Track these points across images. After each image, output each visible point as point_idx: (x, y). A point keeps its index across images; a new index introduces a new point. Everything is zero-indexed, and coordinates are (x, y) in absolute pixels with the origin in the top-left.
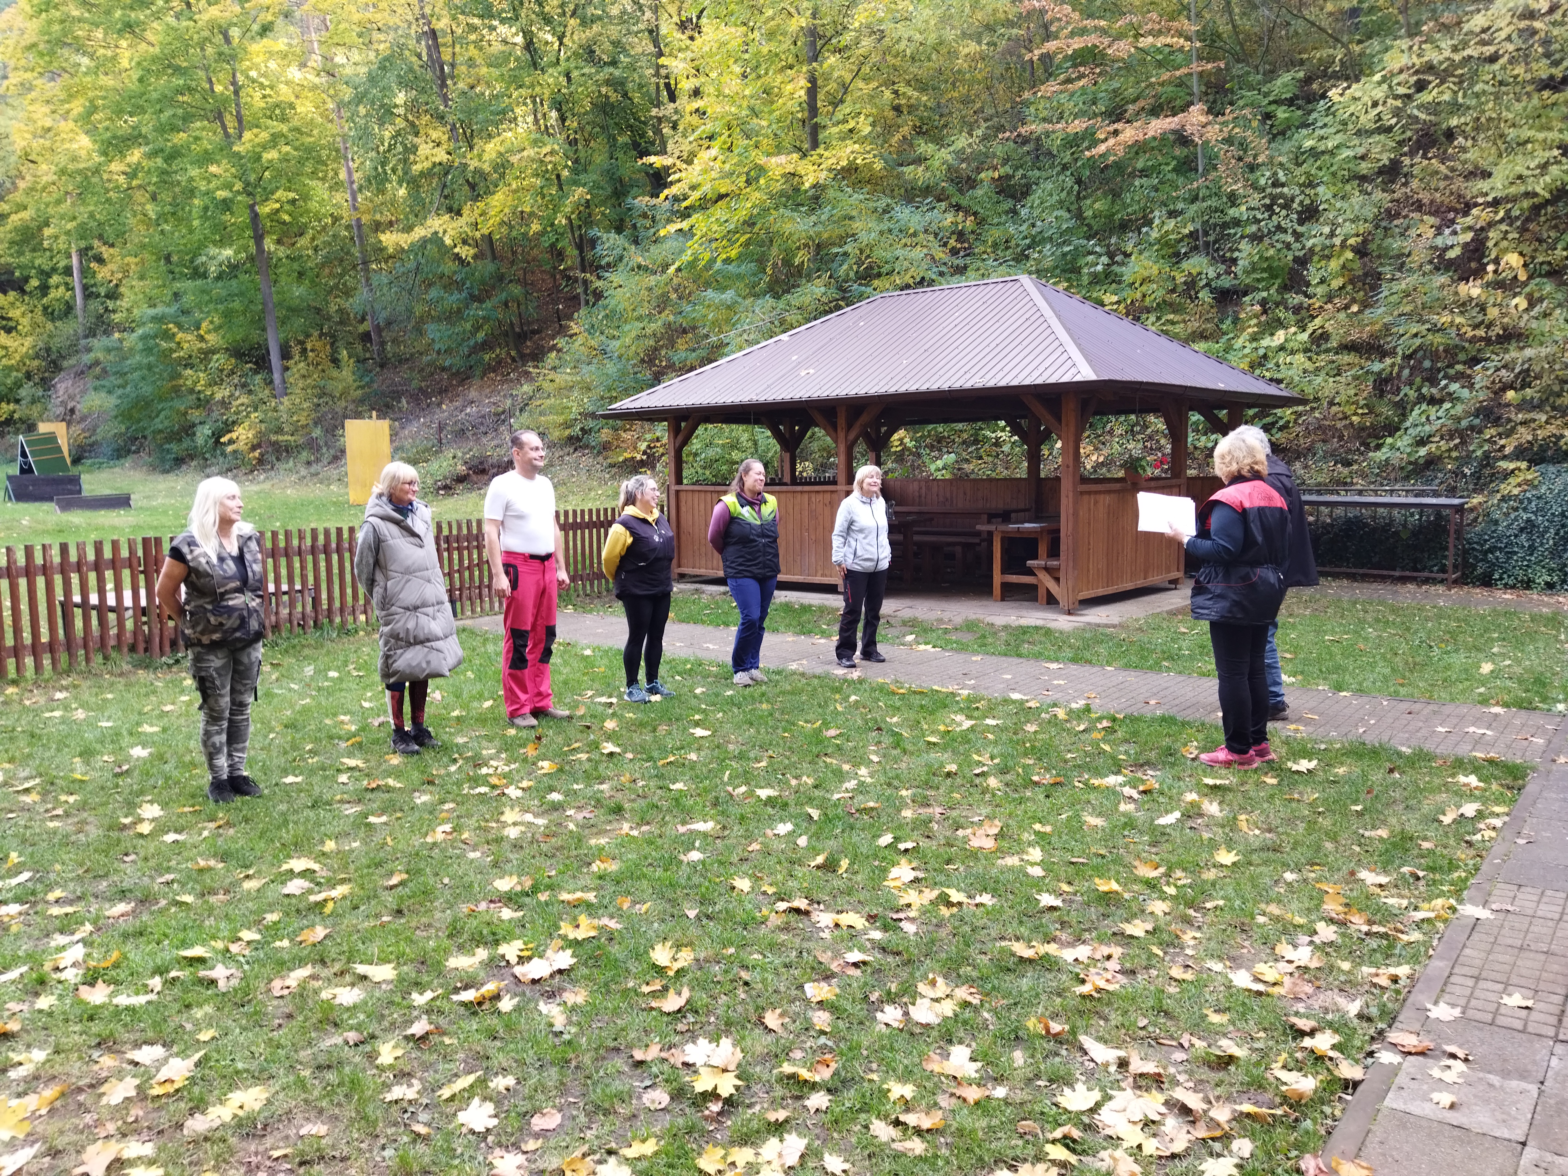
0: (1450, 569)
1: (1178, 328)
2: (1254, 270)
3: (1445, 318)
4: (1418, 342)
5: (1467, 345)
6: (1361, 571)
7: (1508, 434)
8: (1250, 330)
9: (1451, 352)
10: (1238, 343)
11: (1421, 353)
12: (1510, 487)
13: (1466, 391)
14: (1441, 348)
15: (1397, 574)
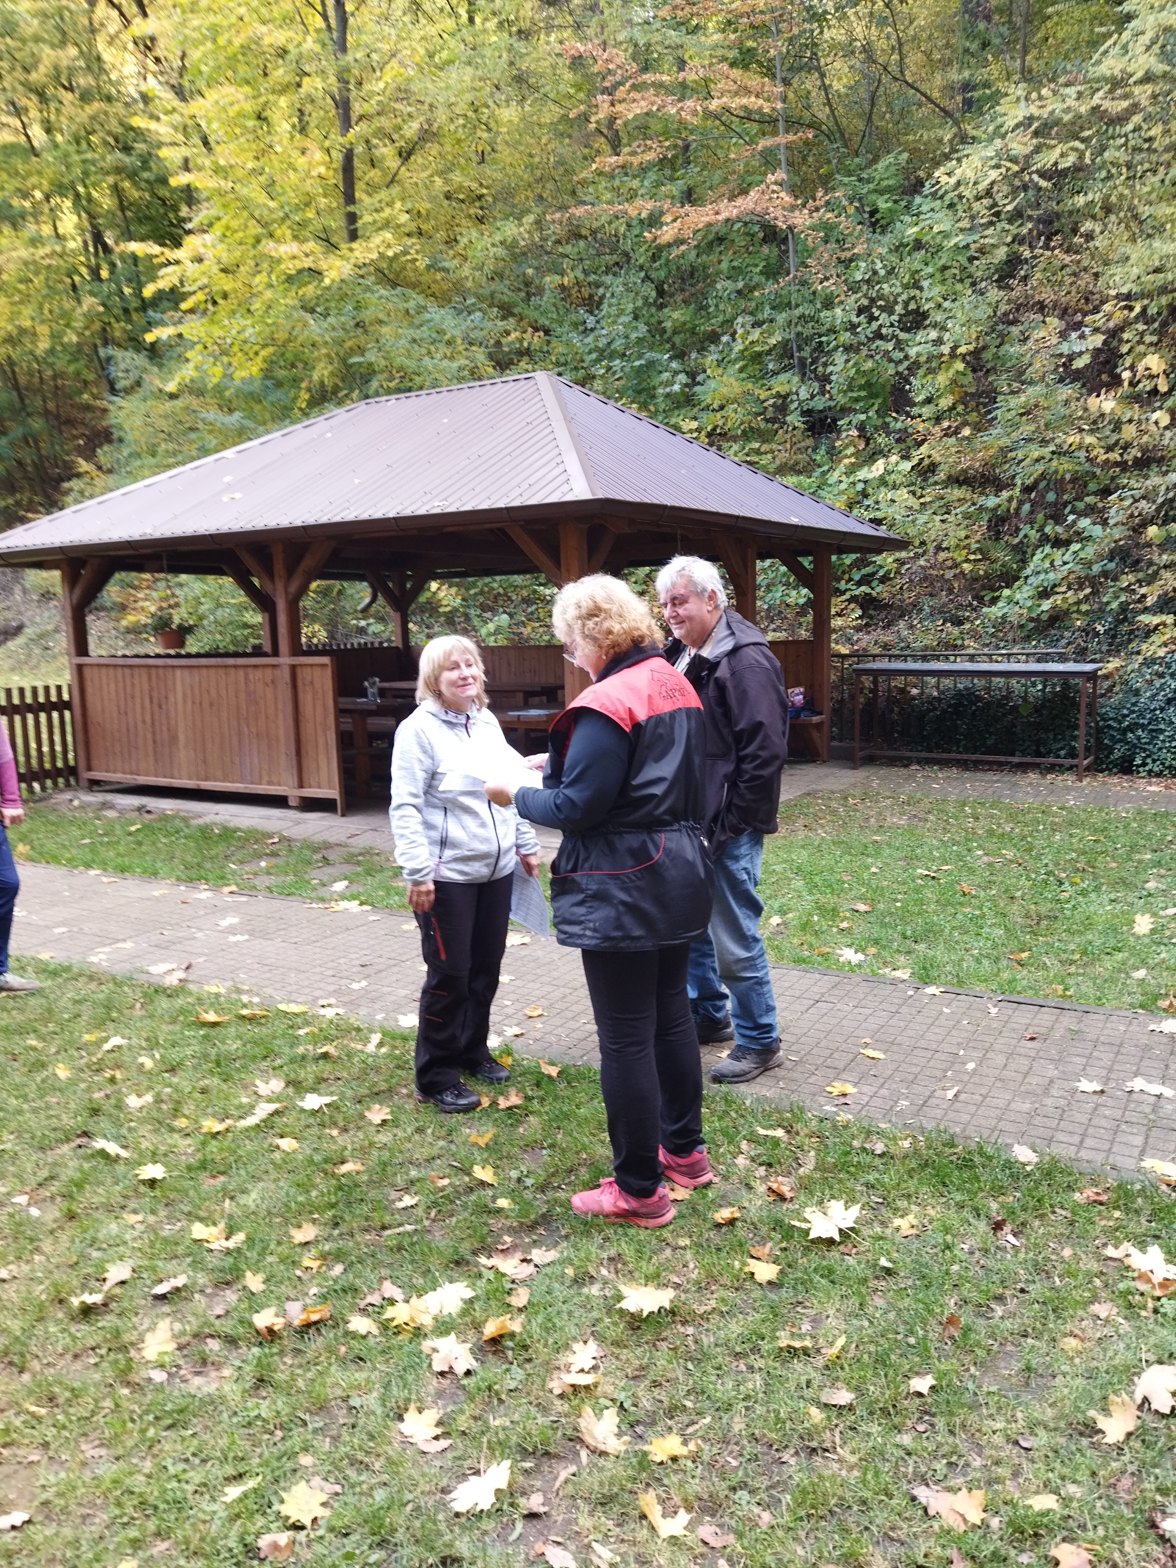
0: (1082, 755)
1: (765, 460)
2: (850, 389)
3: (1073, 439)
4: (1040, 468)
5: (1098, 471)
6: (974, 757)
7: (1151, 580)
8: (846, 461)
9: (1079, 481)
10: (833, 477)
11: (1043, 484)
12: (1154, 647)
13: (1099, 527)
14: (1068, 477)
15: (1016, 760)
